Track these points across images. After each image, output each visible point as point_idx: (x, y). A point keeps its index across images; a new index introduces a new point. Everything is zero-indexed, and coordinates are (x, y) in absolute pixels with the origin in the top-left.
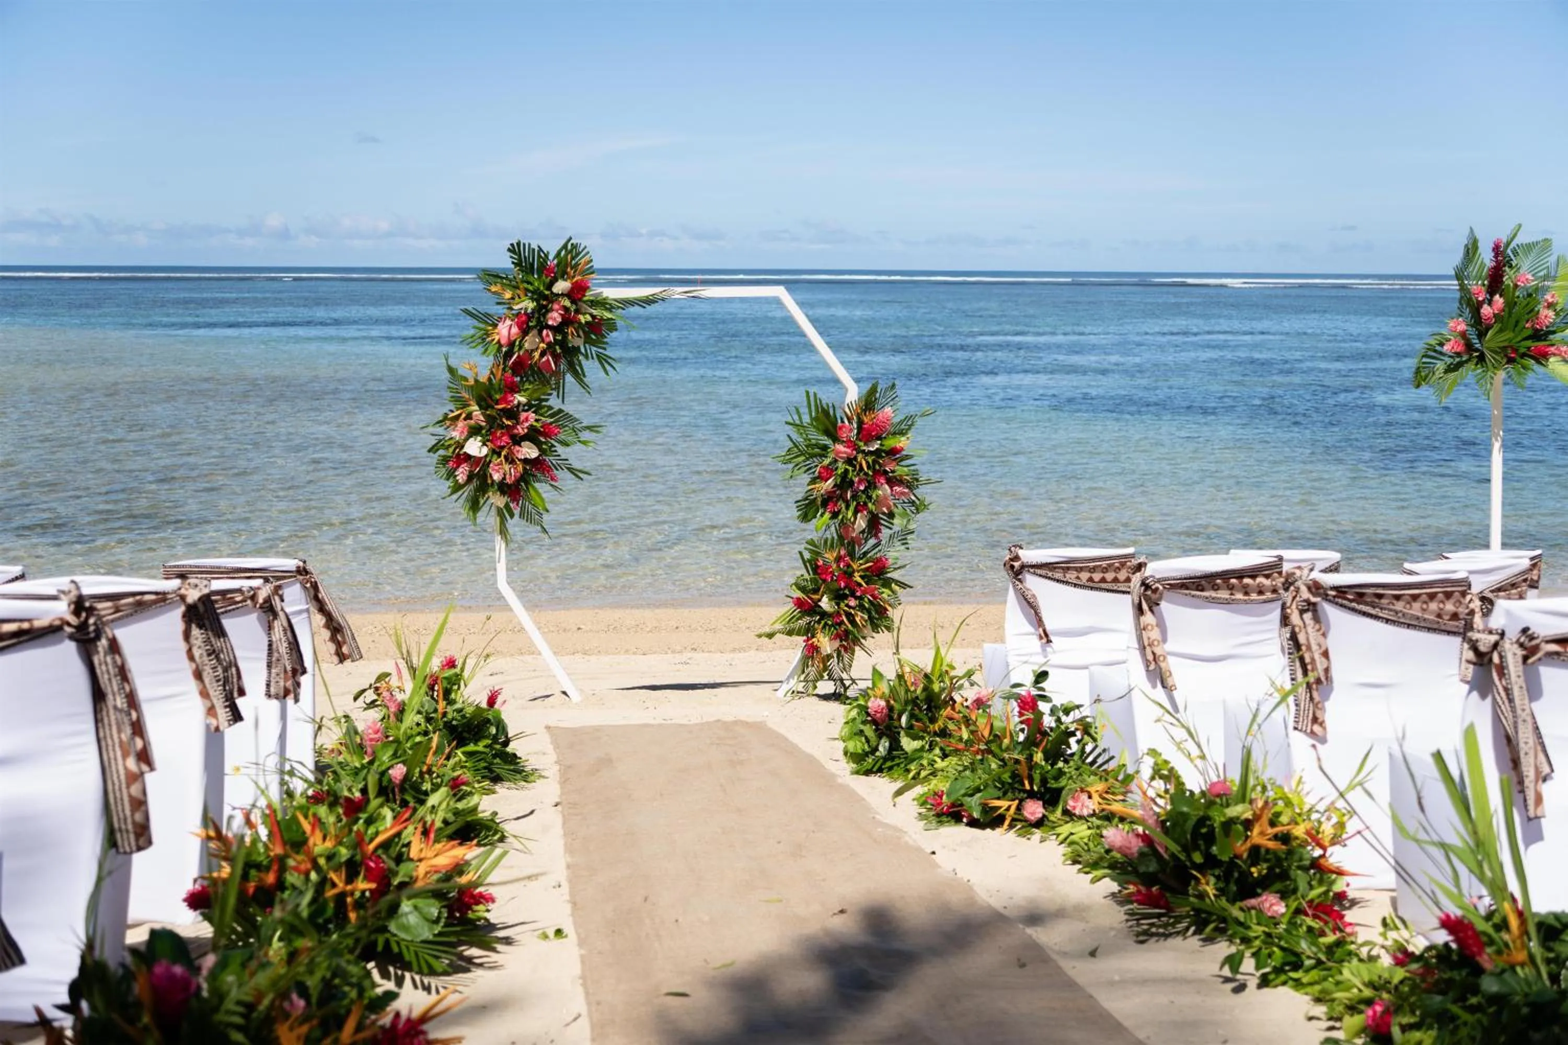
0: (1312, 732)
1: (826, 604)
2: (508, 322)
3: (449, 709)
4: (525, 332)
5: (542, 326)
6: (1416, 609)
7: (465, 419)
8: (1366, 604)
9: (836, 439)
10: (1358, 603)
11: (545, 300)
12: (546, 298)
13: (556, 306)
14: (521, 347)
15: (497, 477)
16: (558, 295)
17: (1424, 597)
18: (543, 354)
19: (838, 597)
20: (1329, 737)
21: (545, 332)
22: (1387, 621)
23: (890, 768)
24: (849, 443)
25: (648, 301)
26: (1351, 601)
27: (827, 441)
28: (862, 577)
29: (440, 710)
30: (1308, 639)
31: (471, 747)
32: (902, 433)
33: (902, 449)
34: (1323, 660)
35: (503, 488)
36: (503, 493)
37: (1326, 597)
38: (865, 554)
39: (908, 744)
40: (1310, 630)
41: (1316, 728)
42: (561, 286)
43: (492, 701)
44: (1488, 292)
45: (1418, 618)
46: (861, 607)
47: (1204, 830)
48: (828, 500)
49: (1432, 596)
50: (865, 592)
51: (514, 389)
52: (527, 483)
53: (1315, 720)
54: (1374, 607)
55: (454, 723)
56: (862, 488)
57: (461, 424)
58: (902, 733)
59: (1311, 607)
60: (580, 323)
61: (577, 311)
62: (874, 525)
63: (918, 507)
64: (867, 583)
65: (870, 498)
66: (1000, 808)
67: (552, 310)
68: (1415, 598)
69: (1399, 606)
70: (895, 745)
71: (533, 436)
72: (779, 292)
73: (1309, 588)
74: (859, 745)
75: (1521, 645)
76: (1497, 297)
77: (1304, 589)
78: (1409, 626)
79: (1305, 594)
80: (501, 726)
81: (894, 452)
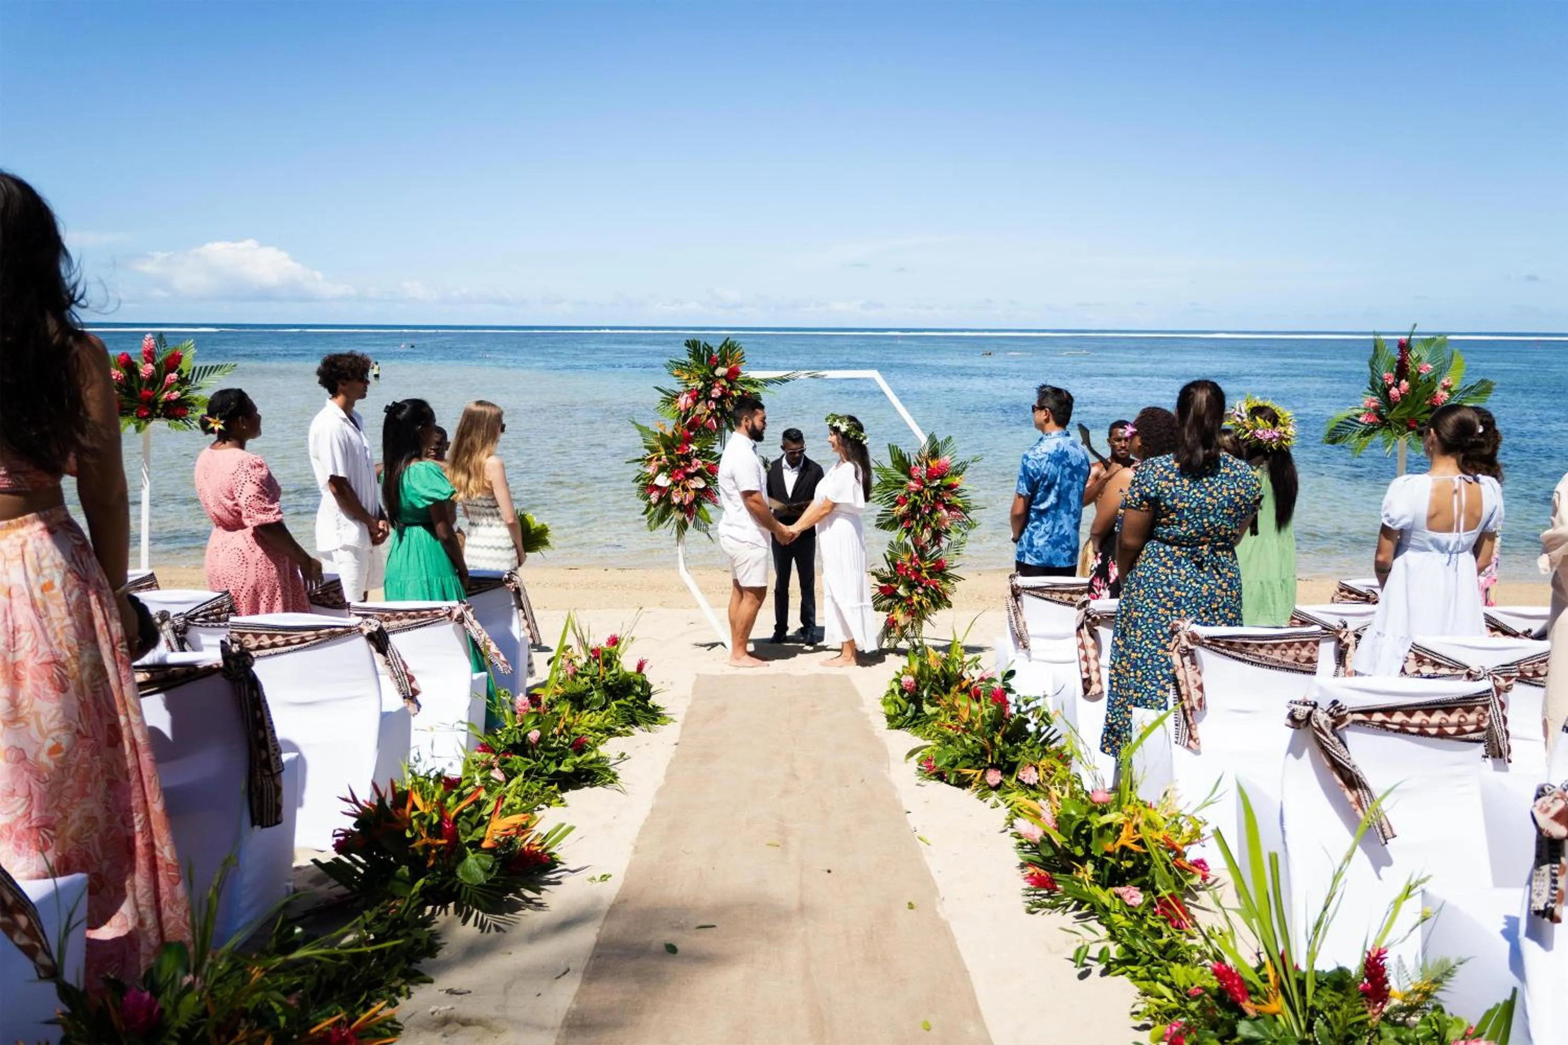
0: (1188, 746)
1: (902, 591)
2: (686, 395)
3: (608, 674)
4: (696, 402)
5: (708, 398)
6: (1277, 655)
7: (657, 460)
8: (1235, 650)
9: (911, 478)
10: (1228, 649)
11: (709, 381)
12: (710, 379)
13: (717, 385)
14: (694, 412)
15: (676, 500)
16: (719, 377)
17: (1284, 646)
18: (708, 417)
19: (911, 587)
20: (1202, 750)
21: (709, 403)
22: (1253, 663)
23: (915, 726)
24: (920, 481)
25: (783, 380)
26: (1222, 648)
27: (903, 477)
28: (928, 573)
29: (601, 673)
30: (1186, 677)
31: (622, 701)
32: (958, 474)
33: (956, 486)
34: (1197, 691)
35: (681, 507)
36: (681, 511)
37: (1201, 644)
38: (932, 556)
39: (928, 709)
40: (1187, 670)
41: (1192, 743)
42: (721, 371)
43: (640, 667)
44: (1396, 377)
45: (1278, 661)
46: (926, 595)
47: (1083, 832)
48: (903, 518)
49: (1290, 645)
50: (929, 583)
51: (689, 440)
52: (699, 506)
53: (1191, 737)
54: (1242, 653)
55: (610, 684)
56: (927, 512)
57: (654, 463)
58: (924, 702)
59: (1189, 653)
60: (733, 396)
61: (732, 388)
62: (937, 536)
63: (971, 525)
64: (931, 578)
65: (932, 519)
66: (969, 775)
67: (715, 387)
68: (1276, 646)
69: (1262, 652)
70: (919, 709)
71: (700, 473)
72: (873, 374)
73: (1188, 637)
74: (893, 709)
75: (1331, 715)
76: (1404, 381)
77: (1184, 638)
78: (1270, 667)
79: (1185, 642)
80: (646, 686)
81: (950, 487)
